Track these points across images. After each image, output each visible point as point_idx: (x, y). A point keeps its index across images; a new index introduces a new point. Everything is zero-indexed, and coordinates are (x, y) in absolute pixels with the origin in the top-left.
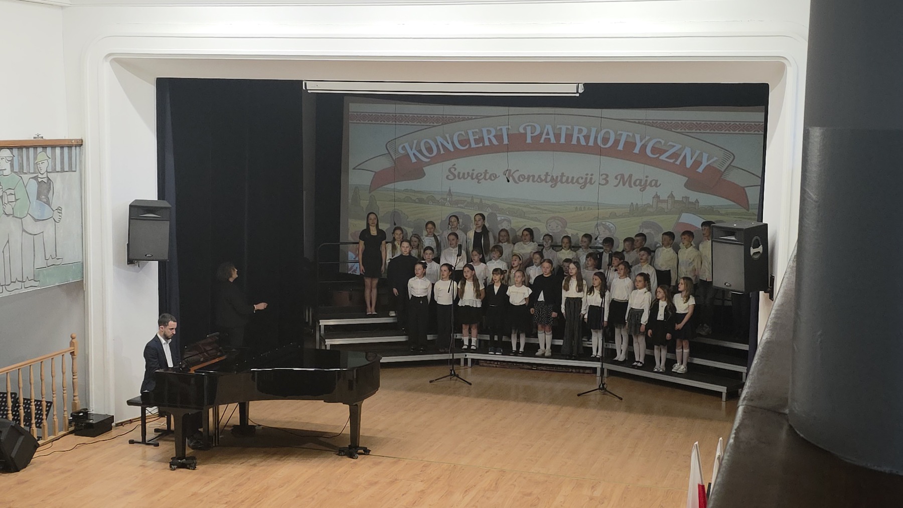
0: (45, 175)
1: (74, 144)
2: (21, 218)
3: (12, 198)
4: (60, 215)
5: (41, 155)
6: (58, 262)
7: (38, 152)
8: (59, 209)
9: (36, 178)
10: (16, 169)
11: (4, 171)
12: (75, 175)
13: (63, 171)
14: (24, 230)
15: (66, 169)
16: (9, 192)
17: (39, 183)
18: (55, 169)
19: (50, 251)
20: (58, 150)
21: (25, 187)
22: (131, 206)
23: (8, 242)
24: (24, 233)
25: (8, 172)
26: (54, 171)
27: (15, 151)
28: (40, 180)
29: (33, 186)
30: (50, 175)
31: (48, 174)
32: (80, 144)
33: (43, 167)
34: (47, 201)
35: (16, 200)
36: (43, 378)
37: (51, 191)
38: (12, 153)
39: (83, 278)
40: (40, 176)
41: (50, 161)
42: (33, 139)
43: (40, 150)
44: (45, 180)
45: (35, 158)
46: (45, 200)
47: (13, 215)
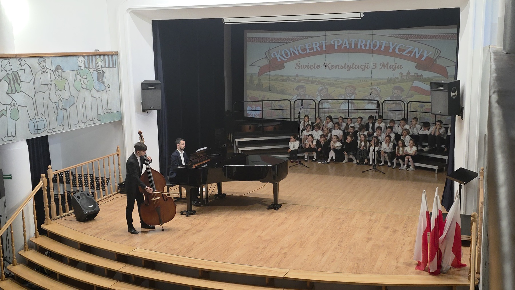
0: (101, 69)
1: (114, 54)
2: (90, 90)
3: (85, 80)
4: (109, 88)
5: (99, 59)
6: (109, 111)
7: (97, 58)
8: (108, 86)
9: (96, 71)
11: (81, 67)
12: (115, 69)
13: (109, 67)
14: (92, 96)
15: (111, 66)
16: (84, 77)
17: (98, 73)
18: (106, 66)
19: (105, 106)
20: (106, 57)
21: (92, 75)
22: (142, 83)
23: (85, 101)
24: (92, 97)
25: (83, 67)
27: (86, 57)
28: (98, 71)
29: (95, 74)
30: (103, 69)
31: (102, 69)
32: (117, 54)
33: (100, 65)
34: (102, 82)
35: (87, 81)
36: (105, 167)
37: (104, 77)
38: (84, 58)
39: (121, 119)
40: (98, 69)
41: (103, 62)
42: (94, 51)
43: (97, 57)
44: (101, 71)
45: (96, 61)
46: (101, 81)
47: (86, 88)
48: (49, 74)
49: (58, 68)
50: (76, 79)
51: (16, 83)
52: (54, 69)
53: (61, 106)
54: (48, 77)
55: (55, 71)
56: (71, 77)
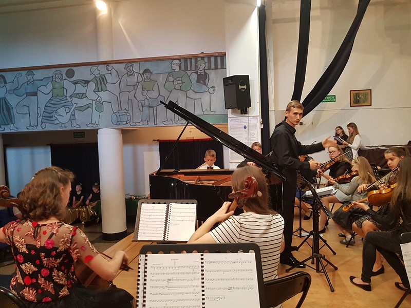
0: (203, 71)
2: (186, 91)
3: (180, 82)
4: (214, 90)
5: (201, 61)
6: (212, 113)
7: (198, 60)
8: (213, 88)
9: (196, 73)
10: (183, 68)
11: (175, 70)
13: (216, 68)
14: (187, 97)
15: (219, 67)
16: (177, 79)
17: (198, 75)
19: (206, 107)
20: (213, 59)
21: (189, 77)
22: (224, 79)
25: (178, 69)
26: (210, 68)
28: (199, 73)
29: (194, 76)
32: (225, 54)
33: (202, 68)
37: (207, 79)
38: (180, 61)
40: (199, 71)
41: (207, 64)
44: (203, 73)
45: (196, 63)
46: (203, 83)
47: (180, 90)
48: (136, 76)
49: (146, 71)
50: (167, 80)
51: (103, 84)
52: (142, 72)
53: (147, 103)
54: (134, 79)
55: (143, 74)
56: (161, 79)
